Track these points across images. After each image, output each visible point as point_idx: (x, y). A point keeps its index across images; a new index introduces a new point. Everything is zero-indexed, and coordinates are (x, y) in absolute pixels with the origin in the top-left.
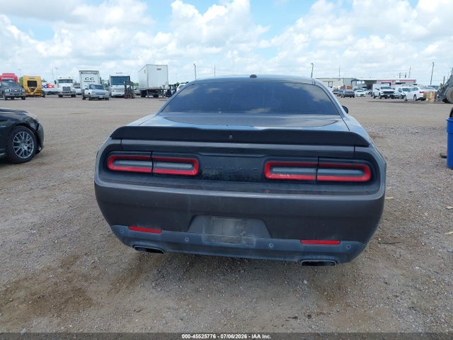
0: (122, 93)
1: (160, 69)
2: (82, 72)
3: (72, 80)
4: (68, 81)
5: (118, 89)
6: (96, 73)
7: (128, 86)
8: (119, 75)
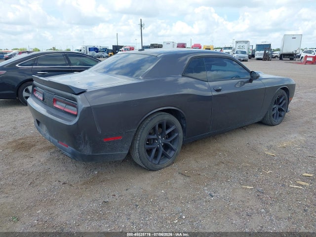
0: (262, 57)
1: (295, 38)
2: (237, 42)
3: (232, 48)
4: (230, 48)
5: (259, 54)
6: (247, 42)
7: (267, 52)
8: (263, 44)
